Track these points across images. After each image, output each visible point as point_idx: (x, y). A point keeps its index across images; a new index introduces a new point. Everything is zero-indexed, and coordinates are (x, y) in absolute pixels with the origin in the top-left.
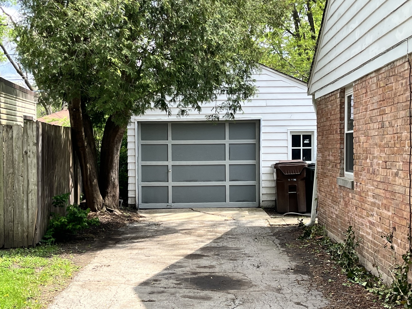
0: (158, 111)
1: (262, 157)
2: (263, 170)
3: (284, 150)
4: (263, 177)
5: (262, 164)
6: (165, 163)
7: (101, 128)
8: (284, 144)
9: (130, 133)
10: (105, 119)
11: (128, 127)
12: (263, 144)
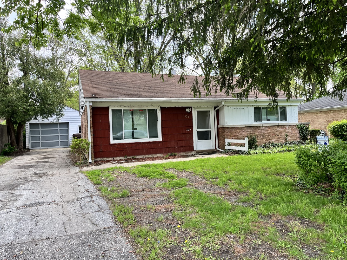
0: (35, 120)
1: (70, 133)
2: (70, 137)
3: (77, 131)
4: (70, 139)
5: (70, 135)
6: (39, 135)
7: (16, 125)
8: (76, 129)
9: (26, 127)
10: (18, 123)
11: (26, 125)
12: (70, 129)
